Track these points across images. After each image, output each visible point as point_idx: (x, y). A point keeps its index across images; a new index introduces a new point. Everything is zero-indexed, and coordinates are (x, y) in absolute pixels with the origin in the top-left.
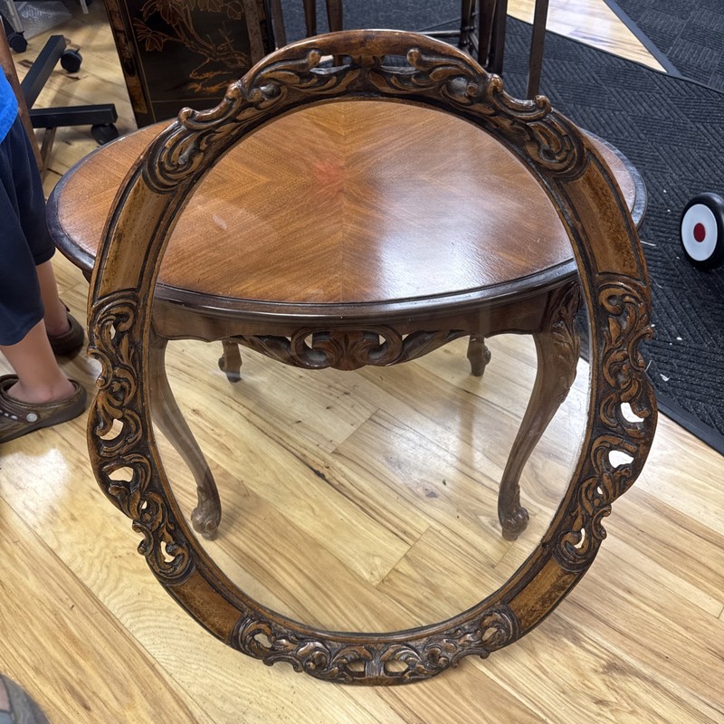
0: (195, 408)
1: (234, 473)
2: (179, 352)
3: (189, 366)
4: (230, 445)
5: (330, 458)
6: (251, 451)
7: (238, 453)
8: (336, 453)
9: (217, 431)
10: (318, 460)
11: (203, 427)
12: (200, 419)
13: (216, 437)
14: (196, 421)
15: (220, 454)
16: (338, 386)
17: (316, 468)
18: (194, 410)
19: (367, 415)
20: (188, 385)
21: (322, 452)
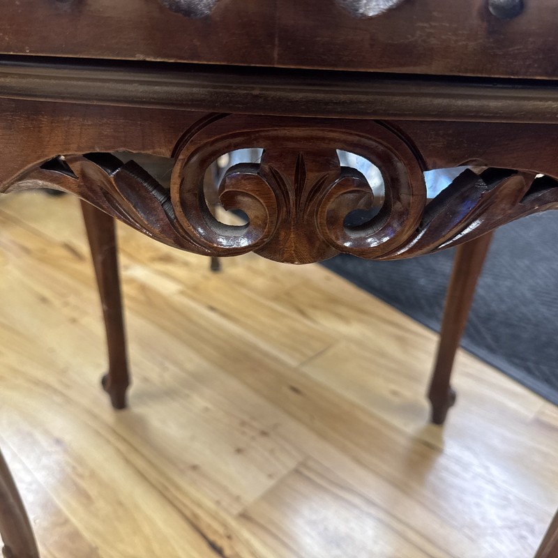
1: (87, 535)
4: (93, 491)
5: (234, 524)
6: (120, 504)
7: (101, 504)
8: (245, 517)
10: (216, 525)
15: (74, 504)
16: (255, 424)
17: (212, 537)
19: (292, 464)
21: (223, 514)
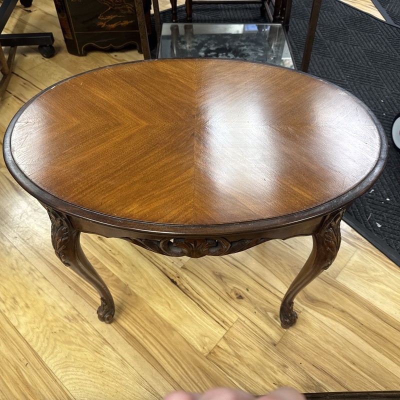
1: (122, 280)
4: (121, 261)
5: (180, 271)
6: (133, 265)
7: (125, 266)
8: (184, 268)
9: (113, 251)
10: (173, 272)
11: (105, 249)
12: (103, 243)
13: (112, 255)
14: (100, 245)
15: (114, 267)
17: (172, 278)
21: (175, 267)
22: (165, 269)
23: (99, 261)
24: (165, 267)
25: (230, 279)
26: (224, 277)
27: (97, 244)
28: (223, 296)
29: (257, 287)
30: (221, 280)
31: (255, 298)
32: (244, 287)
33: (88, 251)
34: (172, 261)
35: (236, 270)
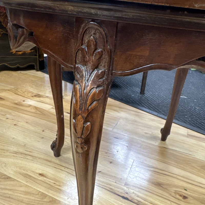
0: (41, 173)
2: (23, 146)
3: (30, 152)
9: (57, 183)
11: (49, 183)
12: (45, 178)
13: (58, 187)
14: (43, 180)
18: (40, 174)
20: (33, 161)
22: (111, 189)
23: (47, 195)
24: (111, 187)
25: (168, 185)
26: (162, 184)
27: (39, 180)
28: (172, 200)
29: (190, 186)
30: (161, 188)
31: (196, 195)
32: (182, 189)
33: (33, 188)
34: (115, 181)
35: (167, 177)
